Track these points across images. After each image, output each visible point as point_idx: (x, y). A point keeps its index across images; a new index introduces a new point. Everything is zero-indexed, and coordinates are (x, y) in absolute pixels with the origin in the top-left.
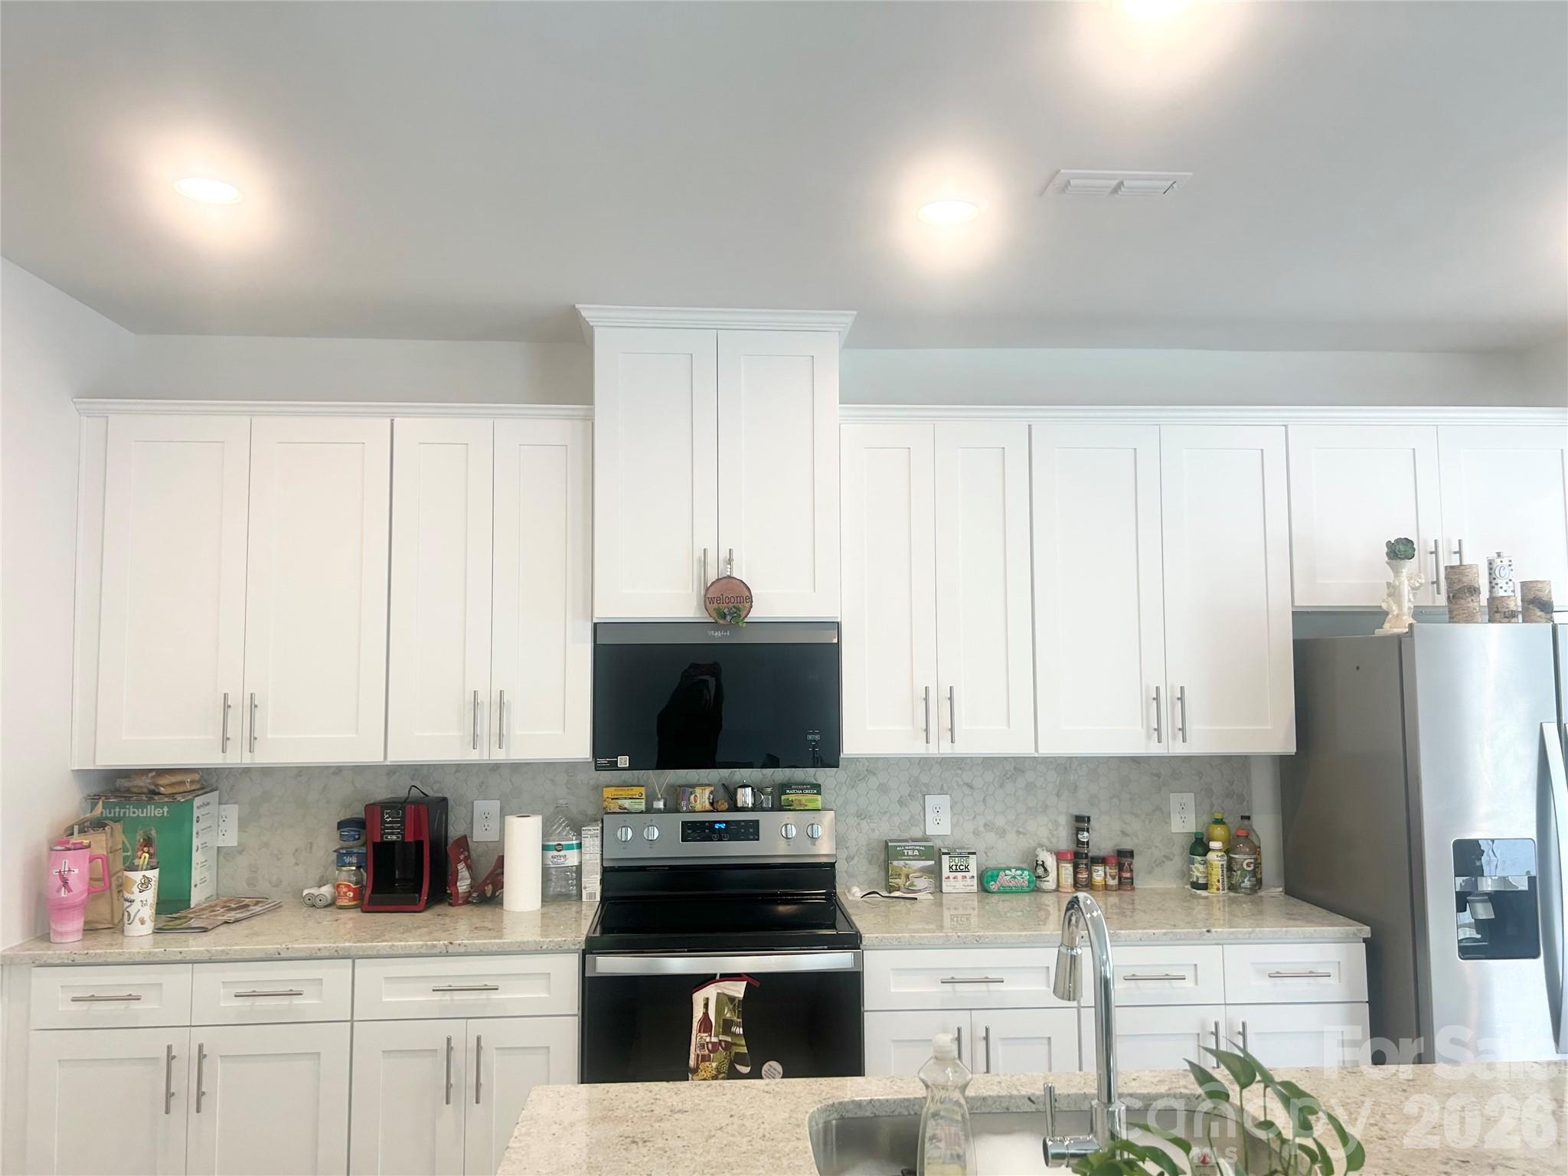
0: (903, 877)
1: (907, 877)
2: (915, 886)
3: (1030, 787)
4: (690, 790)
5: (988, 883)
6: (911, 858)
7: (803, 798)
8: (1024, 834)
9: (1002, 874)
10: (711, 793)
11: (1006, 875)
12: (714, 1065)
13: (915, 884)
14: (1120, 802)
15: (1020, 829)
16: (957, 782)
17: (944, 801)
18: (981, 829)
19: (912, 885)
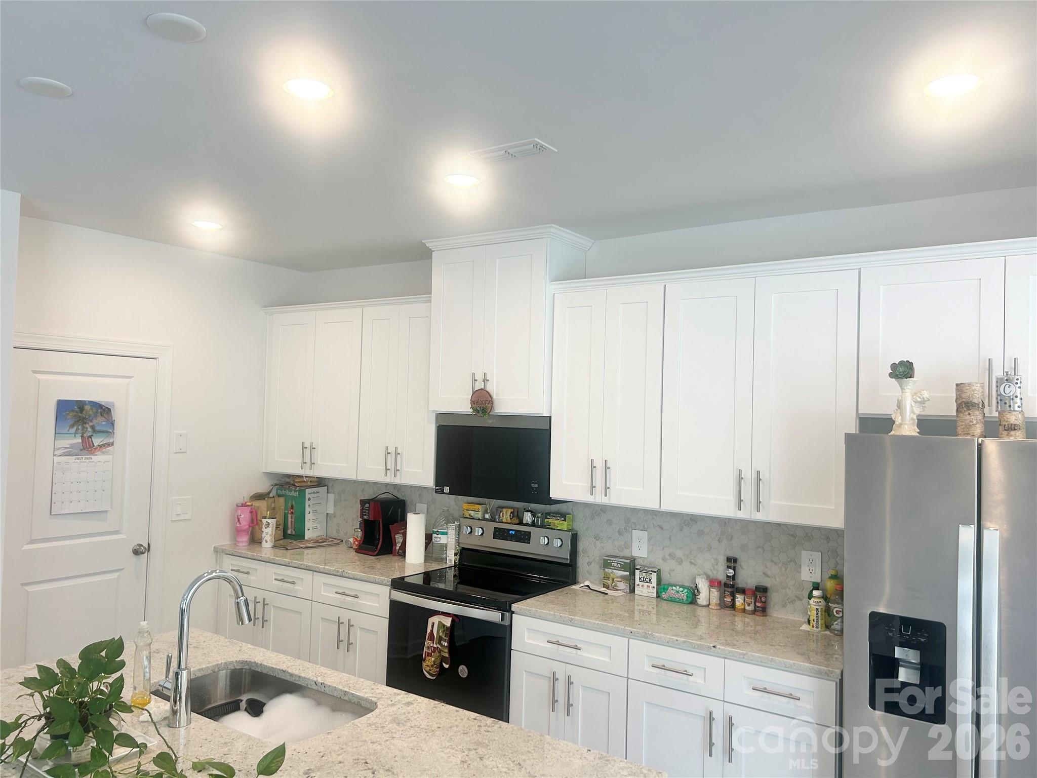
0: (611, 579)
1: (613, 580)
2: (618, 587)
3: (700, 533)
4: (500, 510)
5: (661, 592)
6: (616, 568)
7: (556, 522)
8: (695, 565)
9: (670, 588)
10: (511, 513)
11: (672, 590)
12: (433, 659)
13: (617, 585)
14: (763, 552)
15: (692, 561)
16: (653, 524)
17: (644, 535)
18: (667, 557)
19: (616, 586)
